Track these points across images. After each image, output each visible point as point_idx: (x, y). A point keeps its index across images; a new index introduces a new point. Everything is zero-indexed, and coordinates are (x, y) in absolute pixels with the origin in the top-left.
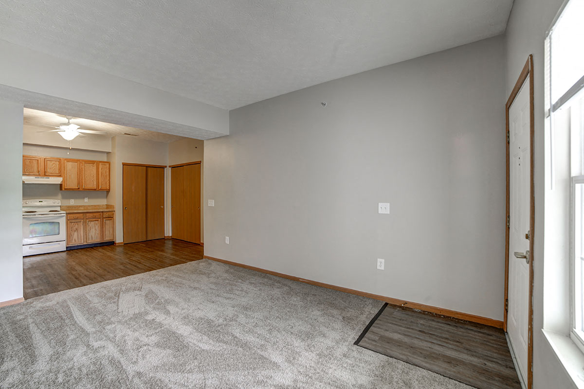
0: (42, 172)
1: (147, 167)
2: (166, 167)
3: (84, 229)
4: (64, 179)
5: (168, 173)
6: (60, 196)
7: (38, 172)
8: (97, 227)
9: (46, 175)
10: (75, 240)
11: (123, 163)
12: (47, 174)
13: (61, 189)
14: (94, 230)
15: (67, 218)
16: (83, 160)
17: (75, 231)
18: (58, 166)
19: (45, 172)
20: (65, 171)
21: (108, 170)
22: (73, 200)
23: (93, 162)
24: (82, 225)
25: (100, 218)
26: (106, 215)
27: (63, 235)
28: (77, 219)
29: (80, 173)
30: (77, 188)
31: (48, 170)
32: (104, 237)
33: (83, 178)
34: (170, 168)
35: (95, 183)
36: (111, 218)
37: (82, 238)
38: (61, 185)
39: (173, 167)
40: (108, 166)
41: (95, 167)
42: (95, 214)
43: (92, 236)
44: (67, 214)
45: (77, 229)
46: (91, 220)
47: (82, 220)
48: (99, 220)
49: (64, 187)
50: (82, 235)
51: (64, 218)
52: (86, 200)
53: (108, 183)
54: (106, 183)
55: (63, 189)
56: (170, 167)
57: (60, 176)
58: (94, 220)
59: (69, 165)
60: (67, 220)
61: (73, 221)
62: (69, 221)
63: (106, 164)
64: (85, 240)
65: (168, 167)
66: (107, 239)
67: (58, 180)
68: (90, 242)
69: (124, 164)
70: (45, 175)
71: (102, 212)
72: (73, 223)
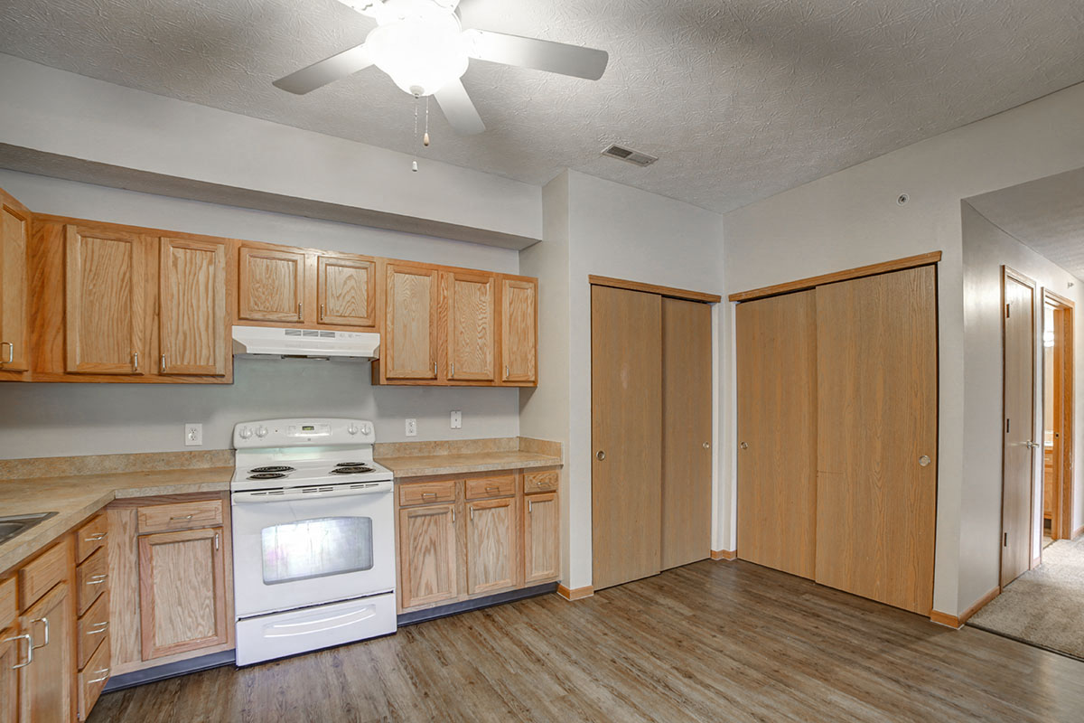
0: (310, 313)
1: (668, 296)
2: (717, 299)
3: (458, 541)
4: (384, 340)
5: (724, 321)
6: (371, 407)
7: (298, 309)
8: (502, 530)
9: (323, 323)
10: (427, 585)
11: (591, 277)
12: (326, 320)
13: (375, 380)
14: (492, 541)
15: (397, 496)
16: (448, 269)
17: (427, 550)
18: (364, 287)
19: (320, 311)
20: (390, 309)
21: (530, 310)
22: (414, 422)
23: (481, 277)
24: (450, 524)
25: (513, 496)
26: (532, 483)
27: (385, 571)
28: (434, 501)
29: (439, 317)
30: (430, 375)
31: (332, 304)
32: (528, 570)
33: (450, 339)
34: (733, 305)
35: (490, 358)
36: (548, 492)
37: (454, 577)
38: (374, 363)
39: (743, 300)
40: (530, 292)
41: (488, 298)
42: (496, 481)
43: (485, 568)
44: (399, 481)
45: (433, 543)
46: (483, 503)
47: (452, 506)
48: (512, 501)
49: (389, 369)
50: (453, 566)
51: (388, 502)
52: (456, 421)
53: (531, 356)
54: (525, 359)
55: (383, 381)
56: (731, 298)
57: (371, 327)
58: (494, 502)
59: (403, 286)
60: (400, 508)
61: (420, 511)
62: (405, 513)
63: (524, 284)
64: (463, 583)
65: (723, 300)
66: (537, 575)
67: (364, 344)
68: (481, 590)
69: (596, 283)
70: (320, 323)
71: (521, 471)
72: (419, 520)
